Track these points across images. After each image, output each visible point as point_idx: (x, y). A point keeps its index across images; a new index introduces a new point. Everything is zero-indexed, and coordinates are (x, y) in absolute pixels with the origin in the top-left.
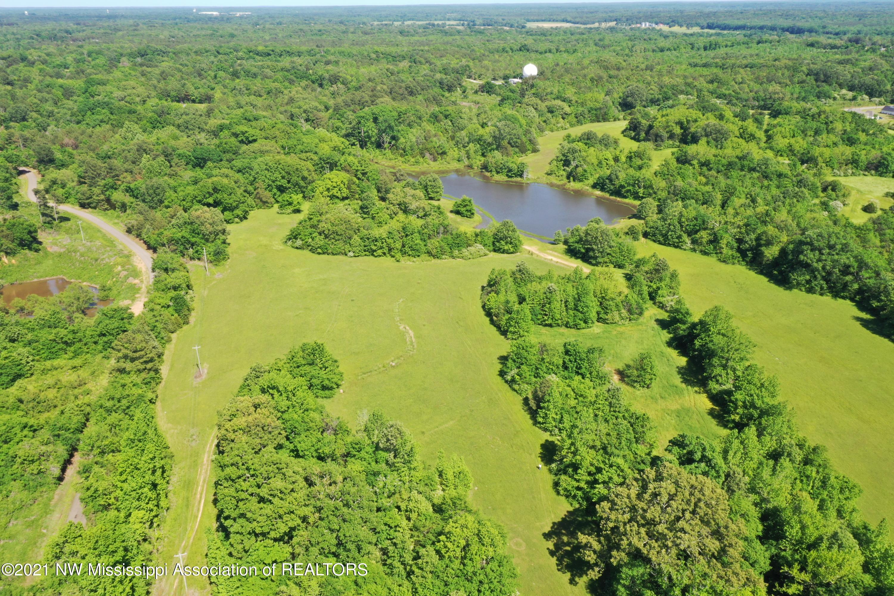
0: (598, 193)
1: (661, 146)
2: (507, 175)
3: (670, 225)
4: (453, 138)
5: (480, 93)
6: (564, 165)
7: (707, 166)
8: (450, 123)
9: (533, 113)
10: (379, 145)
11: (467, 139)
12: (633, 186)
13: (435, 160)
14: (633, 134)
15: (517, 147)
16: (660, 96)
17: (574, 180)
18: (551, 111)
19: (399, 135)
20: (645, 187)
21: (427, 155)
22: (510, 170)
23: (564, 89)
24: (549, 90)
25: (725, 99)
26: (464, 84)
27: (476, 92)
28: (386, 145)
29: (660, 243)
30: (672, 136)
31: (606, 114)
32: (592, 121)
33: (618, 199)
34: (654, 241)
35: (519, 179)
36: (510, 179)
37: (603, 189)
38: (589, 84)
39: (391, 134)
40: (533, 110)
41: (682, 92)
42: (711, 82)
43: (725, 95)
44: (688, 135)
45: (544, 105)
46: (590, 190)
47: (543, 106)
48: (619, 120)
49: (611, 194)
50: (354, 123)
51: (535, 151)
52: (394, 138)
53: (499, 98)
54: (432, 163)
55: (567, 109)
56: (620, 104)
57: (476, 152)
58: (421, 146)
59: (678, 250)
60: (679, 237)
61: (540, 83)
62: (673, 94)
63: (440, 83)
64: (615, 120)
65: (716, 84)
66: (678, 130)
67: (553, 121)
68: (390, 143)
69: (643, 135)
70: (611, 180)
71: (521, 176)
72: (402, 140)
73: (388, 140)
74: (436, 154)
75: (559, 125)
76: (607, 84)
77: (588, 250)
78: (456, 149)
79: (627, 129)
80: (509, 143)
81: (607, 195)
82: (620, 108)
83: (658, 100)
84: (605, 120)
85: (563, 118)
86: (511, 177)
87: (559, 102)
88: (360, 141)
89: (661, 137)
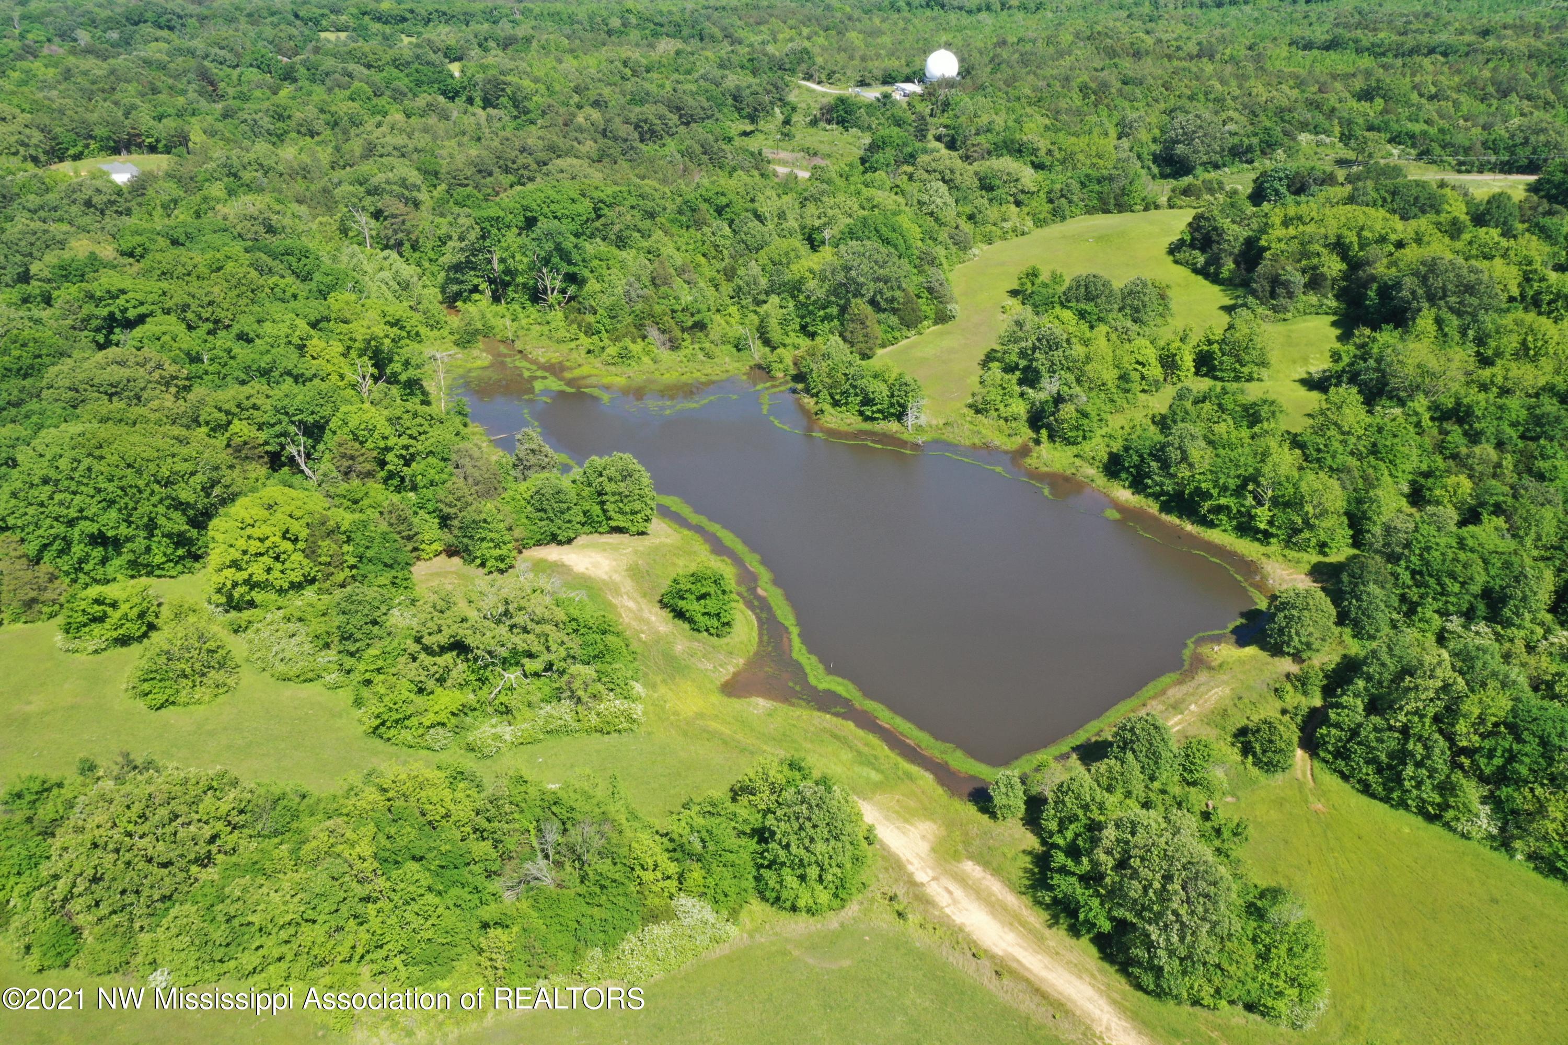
0: (1124, 494)
1: (1286, 310)
2: (861, 413)
3: (1405, 731)
4: (730, 274)
5: (823, 124)
6: (1021, 382)
7: (1460, 421)
8: (727, 231)
9: (940, 194)
10: (536, 296)
11: (764, 282)
12: (1239, 492)
13: (674, 346)
14: (1201, 260)
15: (894, 311)
16: (1255, 141)
17: (1051, 438)
18: (986, 186)
19: (586, 273)
20: (1275, 502)
21: (653, 333)
22: (867, 401)
23: (1018, 121)
24: (984, 120)
25: (1414, 146)
26: (792, 98)
27: (814, 123)
28: (553, 298)
29: (1366, 789)
30: (1315, 282)
31: (1124, 192)
32: (1090, 211)
33: (1189, 527)
34: (1345, 777)
35: (893, 426)
36: (867, 426)
37: (1138, 484)
38: (1077, 101)
39: (565, 268)
40: (943, 188)
41: (1304, 126)
42: (1366, 95)
43: (1412, 136)
44: (1365, 285)
45: (971, 169)
46: (1101, 480)
47: (967, 173)
48: (1157, 207)
49: (1166, 508)
50: (473, 236)
51: (942, 318)
52: (572, 278)
53: (867, 140)
54: (666, 355)
55: (1028, 176)
56: (1156, 159)
57: (784, 322)
58: (639, 307)
59: (1436, 829)
60: (1446, 788)
61: (965, 101)
62: (1286, 133)
63: (735, 98)
64: (1146, 209)
65: (1379, 103)
66: (1334, 266)
67: (993, 213)
68: (563, 291)
69: (1228, 266)
70: (1165, 465)
71: (900, 417)
72: (592, 285)
73: (558, 284)
74: (678, 334)
75: (1007, 225)
76: (1119, 101)
77: (1122, 926)
78: (733, 309)
79: (1182, 242)
80: (873, 302)
81: (1152, 507)
82: (1156, 170)
83: (1250, 149)
84: (1121, 207)
85: (1018, 204)
86: (872, 419)
87: (1006, 164)
88: (491, 281)
89: (1286, 285)
